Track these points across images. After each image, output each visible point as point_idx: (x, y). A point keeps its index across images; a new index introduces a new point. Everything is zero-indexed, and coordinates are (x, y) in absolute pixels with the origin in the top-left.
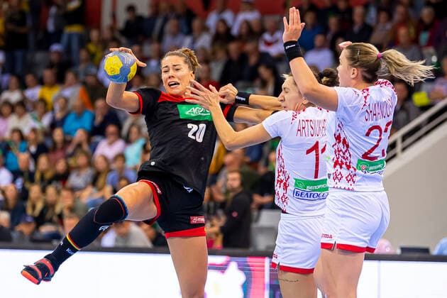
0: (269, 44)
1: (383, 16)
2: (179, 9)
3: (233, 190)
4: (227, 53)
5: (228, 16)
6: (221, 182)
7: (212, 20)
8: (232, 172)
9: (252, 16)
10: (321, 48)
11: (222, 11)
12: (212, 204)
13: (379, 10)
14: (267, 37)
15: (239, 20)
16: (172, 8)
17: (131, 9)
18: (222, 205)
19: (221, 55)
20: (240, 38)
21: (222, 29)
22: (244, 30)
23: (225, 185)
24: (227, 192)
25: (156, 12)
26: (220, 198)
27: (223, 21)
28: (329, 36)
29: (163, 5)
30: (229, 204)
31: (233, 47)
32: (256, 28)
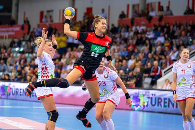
0: (148, 35)
1: (178, 28)
2: (125, 25)
3: (138, 72)
4: (137, 37)
5: (138, 28)
6: (135, 70)
7: (134, 28)
9: (144, 28)
10: (162, 36)
11: (137, 26)
12: (133, 76)
13: (177, 27)
14: (148, 33)
16: (123, 25)
17: (113, 25)
18: (135, 76)
19: (136, 37)
20: (141, 33)
21: (136, 31)
22: (142, 31)
24: (136, 73)
25: (119, 26)
26: (135, 74)
27: (136, 29)
28: (164, 33)
29: (121, 24)
30: (137, 76)
31: (139, 36)
32: (145, 30)
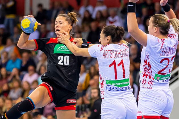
0: (111, 22)
2: (65, 5)
3: (94, 98)
4: (90, 27)
5: (90, 8)
6: (88, 94)
7: (82, 11)
8: (93, 89)
9: (102, 8)
11: (87, 6)
12: (83, 106)
14: (110, 19)
15: (96, 11)
16: (61, 5)
17: (40, 5)
18: (89, 106)
19: (87, 29)
20: (96, 20)
21: (87, 15)
22: (99, 16)
23: (90, 96)
24: (91, 99)
25: (53, 7)
26: (88, 102)
27: (88, 11)
28: (143, 18)
29: (56, 4)
30: (92, 105)
31: (93, 25)
32: (105, 14)
